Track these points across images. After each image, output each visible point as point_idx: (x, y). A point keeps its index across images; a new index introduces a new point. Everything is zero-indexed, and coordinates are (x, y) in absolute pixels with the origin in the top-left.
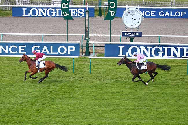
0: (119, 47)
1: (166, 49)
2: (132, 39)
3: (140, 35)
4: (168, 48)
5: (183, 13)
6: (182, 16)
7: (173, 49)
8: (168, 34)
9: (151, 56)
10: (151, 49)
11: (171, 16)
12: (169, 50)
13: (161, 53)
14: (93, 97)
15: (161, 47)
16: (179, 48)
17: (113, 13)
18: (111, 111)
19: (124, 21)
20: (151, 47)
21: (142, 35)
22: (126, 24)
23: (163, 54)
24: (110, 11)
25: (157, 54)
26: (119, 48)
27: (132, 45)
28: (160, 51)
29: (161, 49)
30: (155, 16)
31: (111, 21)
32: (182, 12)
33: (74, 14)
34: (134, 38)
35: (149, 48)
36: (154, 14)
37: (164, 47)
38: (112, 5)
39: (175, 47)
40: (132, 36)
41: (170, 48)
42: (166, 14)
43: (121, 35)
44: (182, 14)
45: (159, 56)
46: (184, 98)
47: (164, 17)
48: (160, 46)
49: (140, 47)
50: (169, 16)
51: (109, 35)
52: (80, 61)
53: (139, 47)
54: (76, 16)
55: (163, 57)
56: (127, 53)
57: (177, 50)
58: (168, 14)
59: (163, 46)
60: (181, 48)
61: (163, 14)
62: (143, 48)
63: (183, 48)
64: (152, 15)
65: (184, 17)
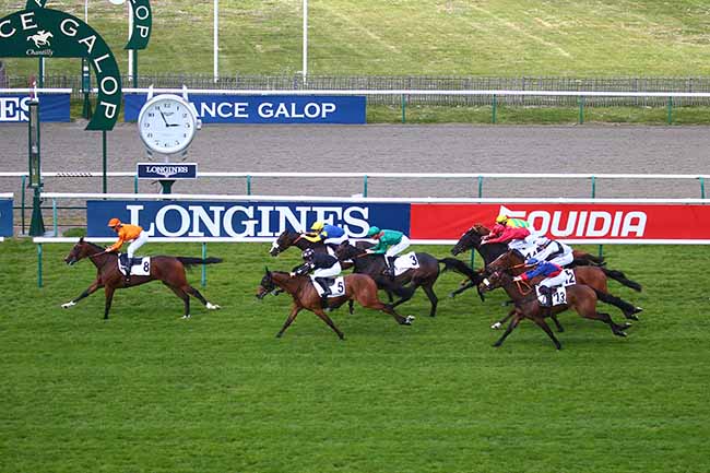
0: (128, 207)
1: (266, 211)
2: (167, 186)
3: (191, 172)
4: (271, 208)
5: (327, 108)
6: (324, 115)
7: (285, 212)
8: (281, 168)
9: (223, 233)
10: (222, 214)
11: (294, 115)
12: (274, 217)
13: (250, 225)
14: (40, 355)
15: (251, 208)
16: (303, 210)
17: (111, 108)
18: (88, 397)
19: (144, 132)
20: (223, 209)
21: (198, 174)
22: (149, 141)
23: (258, 228)
24: (102, 103)
25: (239, 228)
26: (130, 211)
27: (168, 202)
28: (248, 219)
29: (250, 212)
30: (247, 116)
31: (107, 132)
32: (324, 105)
33: (11, 113)
34: (174, 181)
35: (217, 210)
36: (243, 110)
37: (259, 208)
38: (109, 86)
39: (292, 206)
40: (167, 175)
41: (277, 208)
42: (279, 112)
43: (136, 174)
44: (324, 110)
45: (245, 234)
46: (306, 355)
47: (272, 120)
48: (247, 204)
49: (191, 208)
50: (287, 115)
51: (102, 174)
52: (13, 251)
53: (187, 209)
54: (16, 118)
55: (256, 235)
56: (152, 225)
57: (298, 215)
58: (285, 112)
59: (255, 204)
60: (309, 209)
61: (271, 111)
62: (199, 211)
63: (314, 209)
64: (237, 115)
65: (331, 119)
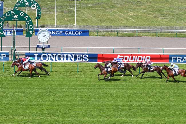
0: (35, 54)
2: (43, 50)
3: (49, 46)
6: (79, 34)
8: (70, 46)
9: (56, 60)
10: (56, 56)
11: (73, 34)
12: (67, 57)
13: (62, 58)
14: (14, 87)
17: (31, 32)
18: (24, 96)
19: (39, 37)
21: (50, 47)
22: (40, 40)
23: (64, 59)
24: (29, 31)
27: (43, 53)
30: (62, 34)
31: (30, 37)
32: (79, 32)
34: (45, 49)
35: (54, 55)
36: (61, 33)
37: (64, 55)
39: (71, 54)
40: (43, 47)
41: (68, 55)
45: (61, 60)
46: (73, 88)
47: (68, 35)
48: (61, 54)
49: (49, 55)
50: (71, 34)
51: (29, 47)
52: (9, 64)
54: (11, 34)
55: (63, 61)
56: (40, 58)
57: (72, 57)
59: (63, 54)
61: (68, 33)
63: (76, 55)
64: (60, 34)
65: (81, 35)
